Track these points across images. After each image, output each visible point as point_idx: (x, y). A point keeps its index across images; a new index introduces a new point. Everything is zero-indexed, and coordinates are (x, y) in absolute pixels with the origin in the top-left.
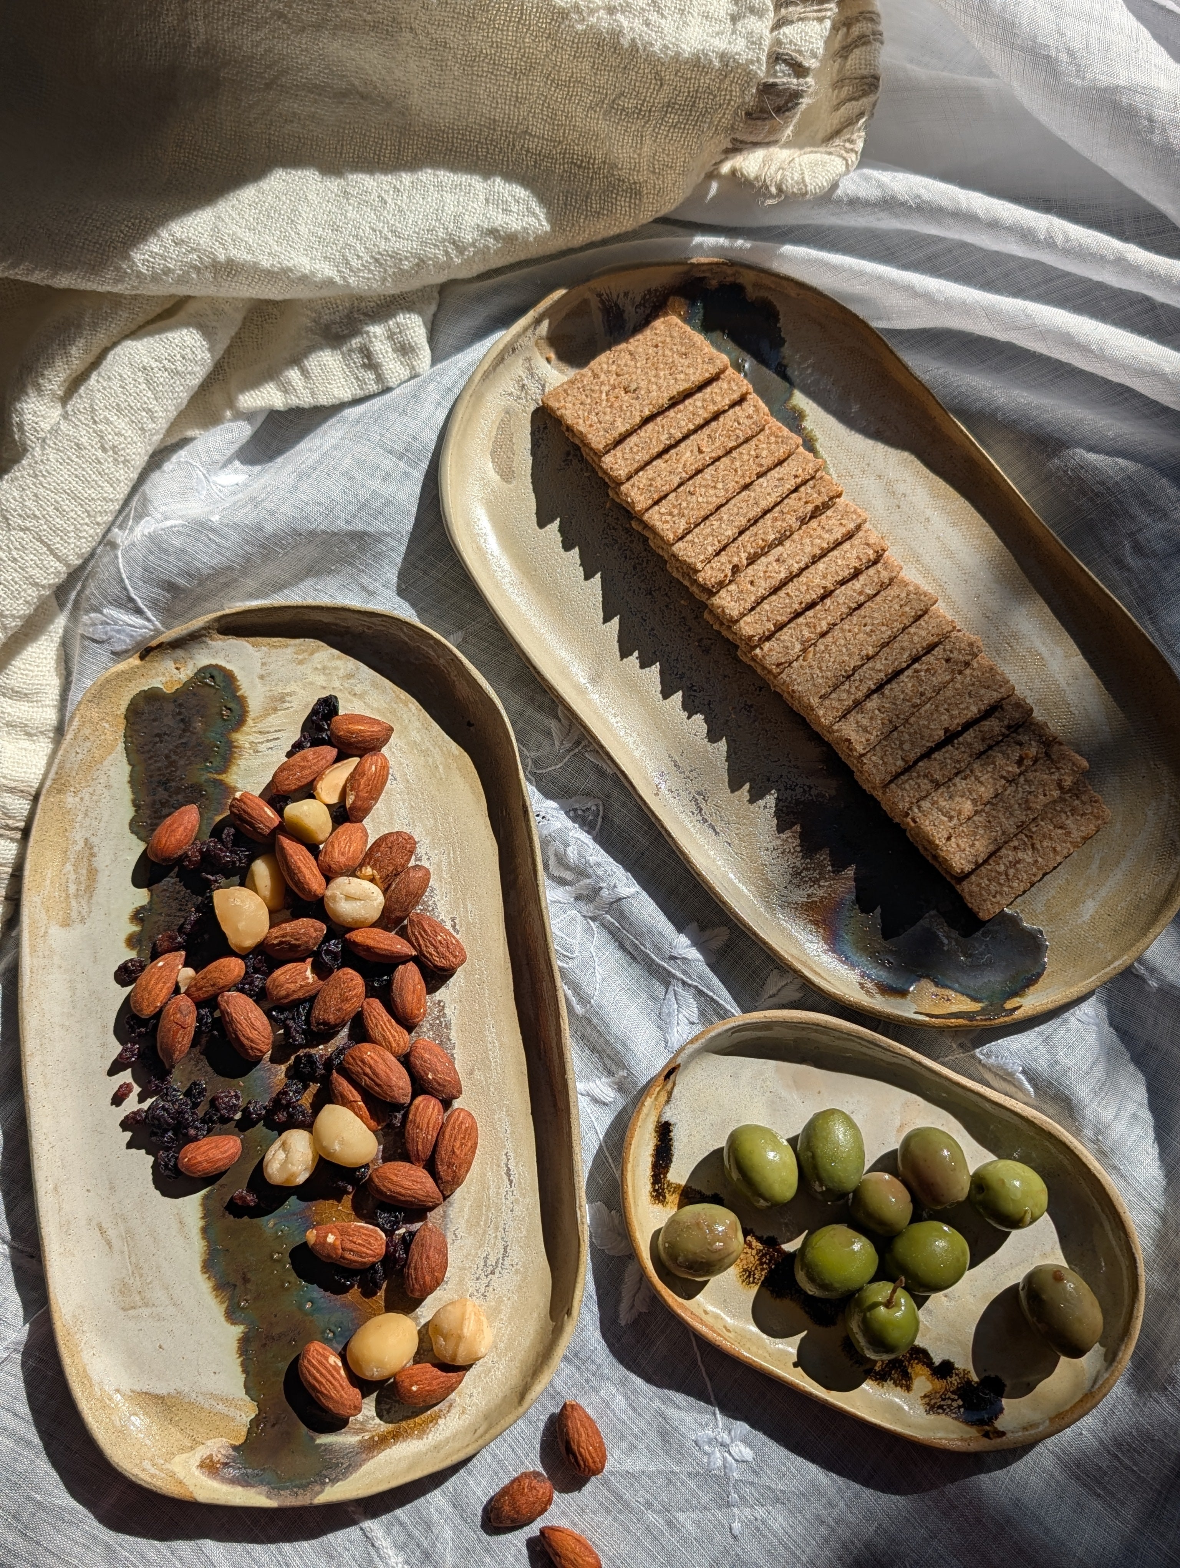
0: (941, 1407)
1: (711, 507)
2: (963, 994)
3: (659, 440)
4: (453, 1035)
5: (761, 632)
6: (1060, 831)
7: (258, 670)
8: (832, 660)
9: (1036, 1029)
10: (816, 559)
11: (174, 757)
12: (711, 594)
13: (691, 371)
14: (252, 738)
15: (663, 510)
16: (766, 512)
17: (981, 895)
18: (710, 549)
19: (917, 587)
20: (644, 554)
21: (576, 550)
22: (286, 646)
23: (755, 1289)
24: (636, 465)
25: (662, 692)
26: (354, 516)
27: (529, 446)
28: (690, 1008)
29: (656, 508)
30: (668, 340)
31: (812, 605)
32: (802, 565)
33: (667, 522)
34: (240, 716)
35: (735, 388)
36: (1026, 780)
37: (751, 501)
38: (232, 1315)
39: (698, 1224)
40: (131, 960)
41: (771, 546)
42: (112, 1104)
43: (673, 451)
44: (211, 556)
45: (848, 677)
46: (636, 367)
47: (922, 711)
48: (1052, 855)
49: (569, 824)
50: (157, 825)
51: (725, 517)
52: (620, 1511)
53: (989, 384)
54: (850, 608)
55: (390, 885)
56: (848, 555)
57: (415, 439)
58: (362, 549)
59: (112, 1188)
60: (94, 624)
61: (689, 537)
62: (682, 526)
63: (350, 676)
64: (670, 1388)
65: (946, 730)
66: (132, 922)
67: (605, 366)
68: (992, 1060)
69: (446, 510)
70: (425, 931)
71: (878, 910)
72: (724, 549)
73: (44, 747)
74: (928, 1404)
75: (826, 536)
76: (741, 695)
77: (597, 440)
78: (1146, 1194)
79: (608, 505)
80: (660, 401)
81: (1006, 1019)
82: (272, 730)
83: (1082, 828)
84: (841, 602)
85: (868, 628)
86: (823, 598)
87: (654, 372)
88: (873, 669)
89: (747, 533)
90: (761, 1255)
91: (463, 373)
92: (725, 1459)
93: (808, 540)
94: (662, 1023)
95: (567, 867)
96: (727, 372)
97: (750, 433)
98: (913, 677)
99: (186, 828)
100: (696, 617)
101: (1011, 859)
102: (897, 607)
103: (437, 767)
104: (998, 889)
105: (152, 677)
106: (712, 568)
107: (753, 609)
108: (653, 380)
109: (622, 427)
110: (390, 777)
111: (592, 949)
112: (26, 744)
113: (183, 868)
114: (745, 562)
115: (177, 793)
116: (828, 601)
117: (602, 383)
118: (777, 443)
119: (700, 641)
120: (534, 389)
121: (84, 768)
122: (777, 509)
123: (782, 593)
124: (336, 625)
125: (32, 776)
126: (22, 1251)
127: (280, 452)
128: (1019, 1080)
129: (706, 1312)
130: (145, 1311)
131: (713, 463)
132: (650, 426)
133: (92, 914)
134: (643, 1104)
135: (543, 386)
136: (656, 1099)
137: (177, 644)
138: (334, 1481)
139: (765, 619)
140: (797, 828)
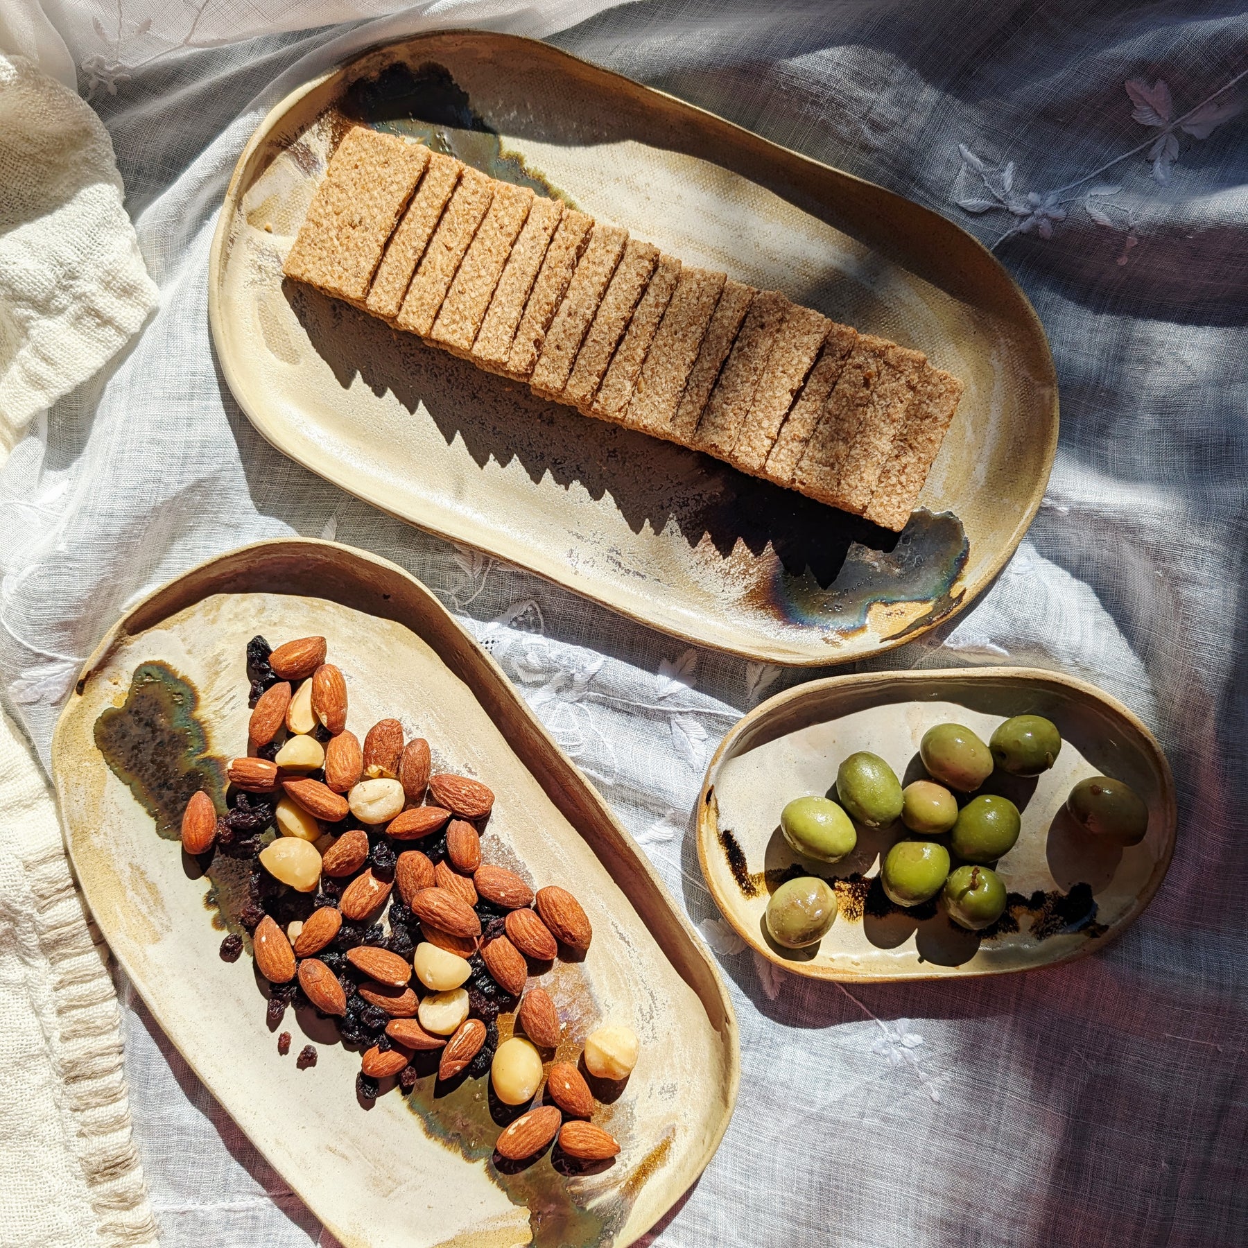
0: (1048, 930)
1: (487, 297)
2: (912, 601)
3: (407, 259)
4: (519, 856)
5: (590, 389)
6: (927, 421)
7: (183, 648)
8: (663, 381)
9: (985, 599)
10: (602, 297)
11: (159, 759)
12: (529, 376)
13: (400, 177)
14: (212, 708)
15: (446, 322)
16: (536, 277)
17: (887, 512)
18: (506, 338)
19: (703, 273)
20: (450, 363)
21: (389, 392)
22: (193, 614)
23: (861, 920)
24: (400, 294)
25: (532, 478)
26: (182, 473)
27: (296, 320)
28: (696, 729)
29: (438, 321)
30: (363, 154)
31: (621, 339)
32: (593, 308)
33: (455, 331)
34: (191, 695)
35: (448, 172)
36: (879, 396)
37: (519, 273)
38: (469, 1156)
39: (793, 905)
40: (226, 940)
41: (557, 305)
42: (281, 1054)
43: (425, 261)
44: (81, 581)
45: (685, 389)
46: (349, 198)
47: (763, 384)
48: (930, 446)
49: (517, 634)
50: (180, 821)
51: (503, 300)
52: (843, 1131)
53: (670, 39)
54: (654, 324)
55: (398, 769)
56: (628, 276)
57: (193, 374)
58: (206, 495)
59: (321, 1116)
60: (21, 691)
61: (482, 335)
62: (470, 329)
63: (261, 610)
64: (833, 1024)
65: (792, 391)
66: (208, 909)
67: (321, 210)
68: (962, 645)
69: (258, 424)
70: (448, 791)
71: (808, 568)
72: (518, 328)
73: (47, 806)
74: (1037, 933)
75: (600, 270)
76: (601, 446)
77: (352, 289)
78: (1132, 681)
79: (395, 337)
80: (389, 222)
81: (958, 608)
82: (225, 692)
83: (945, 408)
84: (644, 322)
85: (680, 335)
86: (626, 327)
87: (367, 195)
88: (702, 370)
89: (530, 303)
90: (853, 892)
91: (199, 288)
92: (902, 1052)
93: (586, 282)
94: (680, 753)
95: (536, 672)
96: (433, 159)
97: (483, 208)
98: (739, 357)
99: (205, 816)
100: (526, 396)
101: (898, 468)
102: (695, 301)
103: (379, 648)
104: (899, 499)
105: (99, 703)
106: (516, 353)
107: (571, 370)
108: (371, 203)
109: (368, 266)
110: (345, 678)
111: (592, 726)
112: (29, 815)
113: (221, 845)
114: (542, 332)
115: (180, 787)
116: (633, 328)
117: (328, 230)
118: (512, 204)
119: (540, 416)
120: (269, 264)
121: (91, 809)
122: (545, 266)
123: (589, 342)
124: (223, 574)
125: (53, 839)
126: (281, 1196)
127: (82, 443)
128: (991, 649)
129: (832, 960)
130: (402, 1189)
131: (465, 254)
132: (392, 248)
133: (173, 920)
134: (700, 832)
135: (277, 257)
136: (708, 821)
137: (102, 666)
138: (617, 1231)
139: (587, 374)
140: (707, 536)
